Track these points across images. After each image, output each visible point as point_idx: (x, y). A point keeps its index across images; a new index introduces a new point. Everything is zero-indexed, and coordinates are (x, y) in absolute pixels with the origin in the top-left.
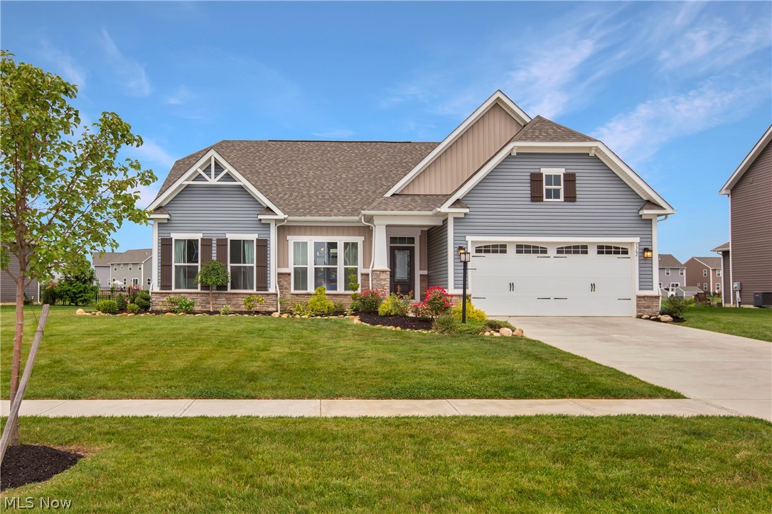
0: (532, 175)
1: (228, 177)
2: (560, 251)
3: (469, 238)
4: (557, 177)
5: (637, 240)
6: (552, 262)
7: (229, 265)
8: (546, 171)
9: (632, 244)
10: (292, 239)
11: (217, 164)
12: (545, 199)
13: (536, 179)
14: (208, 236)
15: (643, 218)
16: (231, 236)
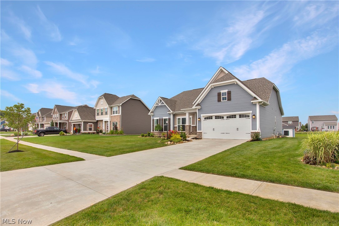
0: (218, 93)
1: (163, 103)
2: (227, 117)
3: (202, 115)
4: (225, 93)
5: (251, 112)
6: (225, 121)
7: (164, 125)
8: (222, 91)
9: (250, 113)
10: (178, 117)
11: (161, 100)
12: (222, 101)
13: (219, 94)
14: (160, 118)
15: (253, 103)
16: (164, 118)
